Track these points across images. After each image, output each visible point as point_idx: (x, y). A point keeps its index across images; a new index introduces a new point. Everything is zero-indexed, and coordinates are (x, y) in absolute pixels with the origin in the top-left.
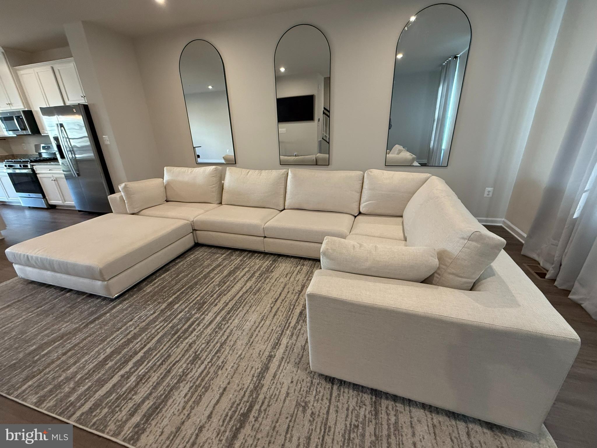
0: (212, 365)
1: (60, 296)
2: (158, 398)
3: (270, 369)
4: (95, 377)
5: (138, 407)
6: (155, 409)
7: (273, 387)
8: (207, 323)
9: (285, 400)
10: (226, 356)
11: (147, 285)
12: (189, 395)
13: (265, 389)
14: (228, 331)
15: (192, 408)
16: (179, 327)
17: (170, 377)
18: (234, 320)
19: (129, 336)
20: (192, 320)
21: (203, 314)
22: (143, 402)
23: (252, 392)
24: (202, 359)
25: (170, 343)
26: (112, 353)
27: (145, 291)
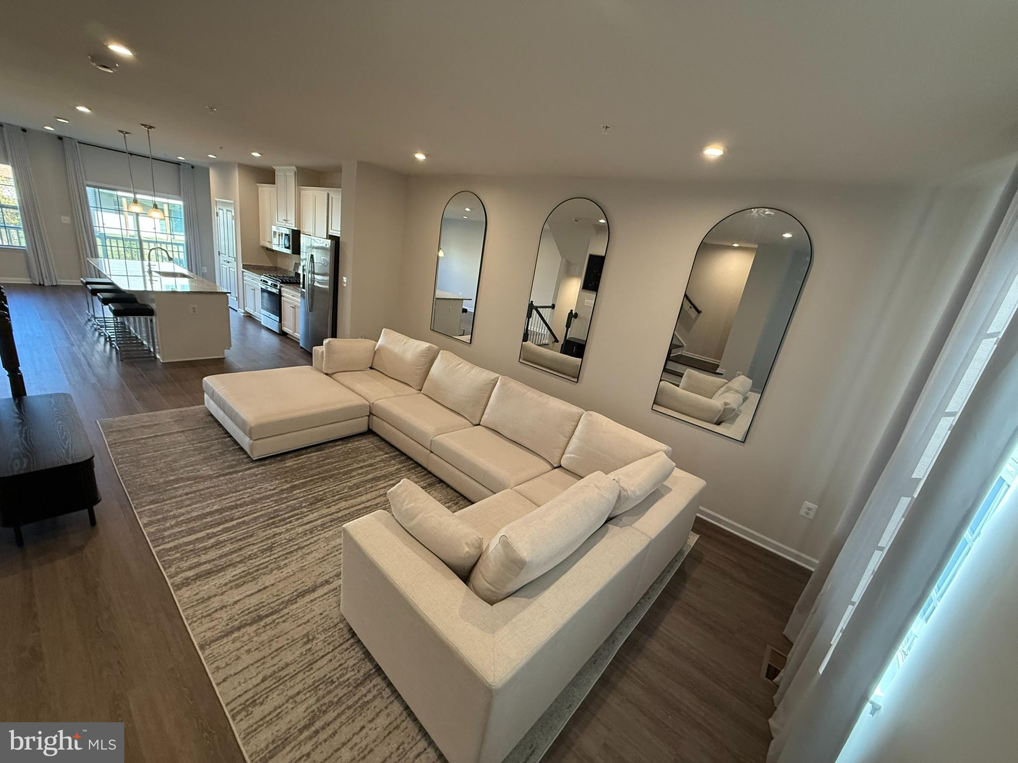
0: (274, 562)
1: (221, 438)
2: (216, 566)
3: (316, 592)
4: (191, 525)
5: (199, 564)
6: (209, 573)
7: (303, 609)
8: (305, 522)
9: (299, 626)
10: (292, 561)
11: (292, 458)
12: (238, 577)
13: (295, 606)
14: (316, 538)
15: (231, 588)
16: (281, 513)
17: (237, 554)
18: (330, 530)
19: (238, 502)
20: (296, 512)
21: (310, 511)
22: (205, 563)
23: (283, 602)
24: (272, 553)
25: (262, 524)
26: (217, 511)
27: (285, 463)
